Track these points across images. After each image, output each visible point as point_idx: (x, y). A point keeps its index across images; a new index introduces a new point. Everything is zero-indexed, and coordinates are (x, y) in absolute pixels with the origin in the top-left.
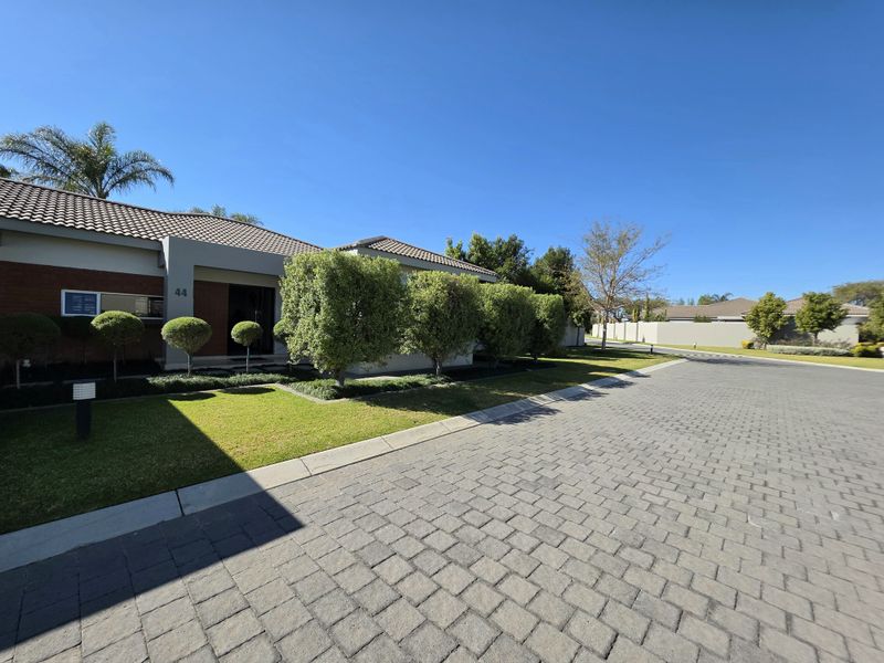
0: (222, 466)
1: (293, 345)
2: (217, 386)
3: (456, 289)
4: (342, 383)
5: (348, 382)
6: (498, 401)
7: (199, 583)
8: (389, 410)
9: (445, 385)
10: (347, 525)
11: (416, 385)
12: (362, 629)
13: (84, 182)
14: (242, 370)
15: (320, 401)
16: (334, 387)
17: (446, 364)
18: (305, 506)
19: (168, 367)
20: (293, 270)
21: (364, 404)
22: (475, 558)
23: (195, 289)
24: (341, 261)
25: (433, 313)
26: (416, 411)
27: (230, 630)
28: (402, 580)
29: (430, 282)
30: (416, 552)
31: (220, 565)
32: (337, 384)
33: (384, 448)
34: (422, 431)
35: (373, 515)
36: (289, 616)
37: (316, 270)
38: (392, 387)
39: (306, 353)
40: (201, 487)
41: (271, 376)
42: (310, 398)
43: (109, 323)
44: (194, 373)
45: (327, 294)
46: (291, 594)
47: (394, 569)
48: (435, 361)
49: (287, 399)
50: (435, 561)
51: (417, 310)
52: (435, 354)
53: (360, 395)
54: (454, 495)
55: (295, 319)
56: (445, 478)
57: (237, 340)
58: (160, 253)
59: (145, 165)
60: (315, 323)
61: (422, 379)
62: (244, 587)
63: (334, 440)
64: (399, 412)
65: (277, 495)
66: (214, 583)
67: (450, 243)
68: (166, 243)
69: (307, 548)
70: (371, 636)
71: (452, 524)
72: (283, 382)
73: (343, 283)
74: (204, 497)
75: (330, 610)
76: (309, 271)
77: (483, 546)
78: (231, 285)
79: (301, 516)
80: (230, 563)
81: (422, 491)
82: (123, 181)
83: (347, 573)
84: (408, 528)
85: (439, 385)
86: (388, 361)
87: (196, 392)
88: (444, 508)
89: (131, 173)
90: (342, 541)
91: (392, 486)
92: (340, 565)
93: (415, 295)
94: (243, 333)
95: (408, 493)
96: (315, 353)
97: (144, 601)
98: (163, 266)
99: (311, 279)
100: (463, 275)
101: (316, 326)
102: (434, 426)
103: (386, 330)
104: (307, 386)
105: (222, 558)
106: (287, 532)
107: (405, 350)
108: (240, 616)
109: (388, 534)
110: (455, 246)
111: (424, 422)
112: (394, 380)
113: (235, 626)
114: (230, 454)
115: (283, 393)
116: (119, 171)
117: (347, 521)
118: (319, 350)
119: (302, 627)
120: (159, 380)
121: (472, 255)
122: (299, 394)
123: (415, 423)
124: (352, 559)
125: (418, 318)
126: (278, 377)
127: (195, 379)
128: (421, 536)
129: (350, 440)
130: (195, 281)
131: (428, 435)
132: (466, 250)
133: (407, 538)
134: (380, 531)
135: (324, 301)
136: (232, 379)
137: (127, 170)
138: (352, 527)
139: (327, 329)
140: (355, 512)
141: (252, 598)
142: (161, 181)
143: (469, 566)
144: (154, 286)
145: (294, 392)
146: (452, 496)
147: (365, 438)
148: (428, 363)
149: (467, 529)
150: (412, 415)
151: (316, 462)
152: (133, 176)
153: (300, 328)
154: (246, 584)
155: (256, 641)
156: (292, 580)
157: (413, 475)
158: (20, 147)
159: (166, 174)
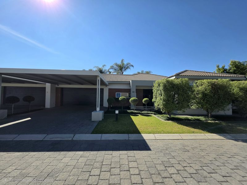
0: (137, 132)
1: (156, 105)
2: (140, 113)
3: (215, 85)
4: (170, 116)
5: (172, 116)
6: (241, 132)
7: (129, 153)
8: (184, 126)
9: (213, 122)
10: (162, 154)
11: (198, 120)
12: (158, 179)
13: (120, 71)
14: (145, 110)
15: (163, 121)
16: (168, 117)
17: (213, 113)
18: (153, 146)
19: (131, 108)
20: (156, 85)
21: (176, 123)
22: (203, 181)
23: (136, 91)
24: (168, 81)
25: (204, 95)
26: (195, 129)
27: (132, 164)
28: (173, 174)
29: (203, 84)
30: (181, 169)
31: (133, 151)
32: (169, 116)
33: (180, 138)
34: (195, 136)
35: (170, 154)
36: (143, 167)
37: (161, 85)
38: (188, 120)
39: (159, 107)
40: (132, 135)
41: (152, 112)
42: (160, 119)
43: (121, 99)
44: (136, 110)
45: (164, 91)
46: (145, 163)
47: (172, 170)
48: (208, 112)
49: (154, 118)
50: (186, 175)
51: (197, 94)
52: (207, 109)
53: (176, 120)
54: (202, 159)
55: (156, 98)
56: (200, 153)
57: (144, 103)
58: (130, 84)
59: (129, 65)
60: (161, 99)
61: (202, 118)
62: (136, 157)
63: (164, 131)
64: (188, 128)
65: (147, 141)
66: (131, 154)
67: (218, 67)
68: (131, 81)
69: (151, 155)
70: (160, 182)
71: (197, 167)
72: (155, 114)
73: (169, 87)
74: (133, 137)
75: (153, 171)
76: (159, 85)
77: (208, 179)
78: (143, 89)
79: (151, 148)
80: (135, 152)
81: (189, 154)
82: (125, 69)
83: (159, 165)
84: (180, 162)
85: (209, 121)
86: (186, 111)
87: (135, 114)
88: (196, 162)
89: (127, 67)
90: (160, 157)
91: (179, 149)
92: (157, 163)
93: (196, 89)
94: (145, 101)
95: (184, 153)
96: (161, 107)
97: (121, 152)
98: (130, 87)
99: (160, 87)
100: (219, 79)
101: (161, 100)
102: (201, 135)
103: (184, 101)
104: (160, 116)
105: (134, 150)
106: (147, 150)
107: (193, 107)
108: (135, 162)
109: (173, 161)
110: (220, 67)
111: (197, 133)
112: (190, 117)
113: (133, 164)
114: (139, 129)
115: (154, 117)
116: (125, 67)
117: (162, 153)
118: (162, 106)
119: (145, 171)
120: (129, 111)
121: (230, 69)
122: (158, 118)
123: (193, 132)
124: (161, 163)
125: (198, 97)
126: (153, 113)
127: (135, 111)
128: (184, 166)
129: (169, 133)
130: (136, 89)
131: (198, 138)
132: (227, 67)
133: (179, 164)
134: (171, 159)
135: (163, 92)
136: (143, 112)
137: (126, 67)
138: (163, 155)
139: (164, 100)
140: (165, 152)
141: (137, 160)
142: (132, 68)
143: (199, 182)
144: (129, 91)
145: (157, 117)
146: (200, 159)
147: (173, 133)
148: (205, 112)
149: (202, 171)
150: (193, 130)
151: (158, 136)
152: (127, 68)
153: (157, 100)
154: (137, 157)
155: (136, 168)
156: (146, 161)
157: (187, 148)
158: (112, 67)
159: (132, 66)
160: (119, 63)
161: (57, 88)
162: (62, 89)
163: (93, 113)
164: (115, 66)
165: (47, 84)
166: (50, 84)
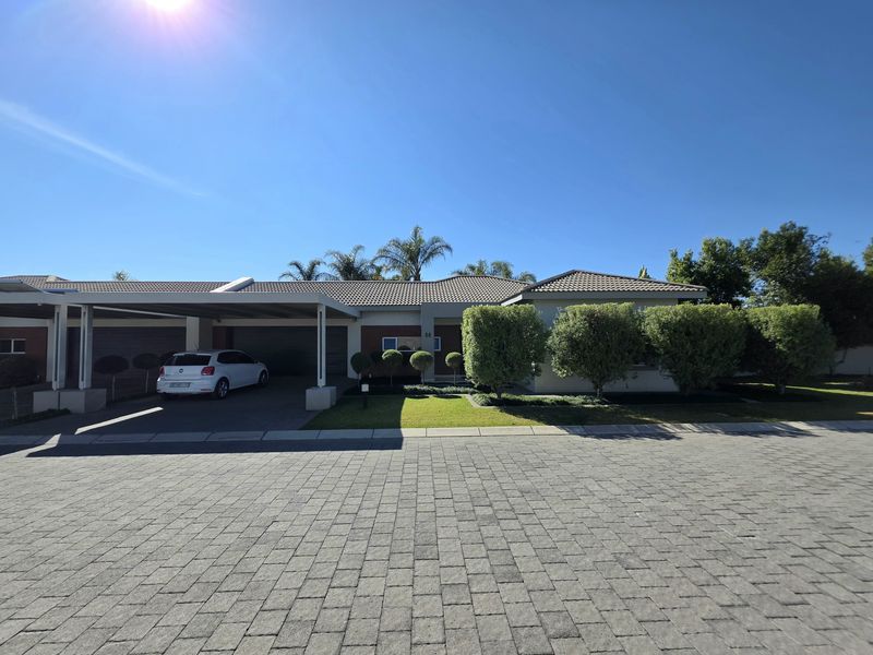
0: (393, 425)
2: (434, 393)
4: (499, 395)
5: (504, 395)
6: (619, 422)
9: (594, 406)
13: (409, 264)
14: (451, 384)
15: (477, 406)
16: (492, 398)
23: (435, 331)
32: (495, 397)
33: (475, 433)
40: (382, 430)
42: (474, 403)
43: (388, 356)
49: (463, 403)
57: (448, 365)
59: (438, 244)
68: (421, 305)
72: (471, 393)
74: (382, 433)
82: (427, 259)
85: (587, 405)
87: (421, 395)
89: (432, 251)
111: (520, 425)
115: (466, 399)
116: (425, 253)
120: (407, 387)
121: (703, 263)
127: (425, 388)
129: (459, 426)
130: (436, 327)
132: (697, 258)
136: (442, 389)
137: (428, 251)
142: (446, 252)
144: (415, 331)
147: (469, 426)
152: (431, 254)
158: (384, 253)
159: (448, 247)
160: (406, 237)
161: (215, 328)
162: (231, 329)
163: (309, 392)
164: (393, 249)
165: (189, 318)
166: (197, 319)
